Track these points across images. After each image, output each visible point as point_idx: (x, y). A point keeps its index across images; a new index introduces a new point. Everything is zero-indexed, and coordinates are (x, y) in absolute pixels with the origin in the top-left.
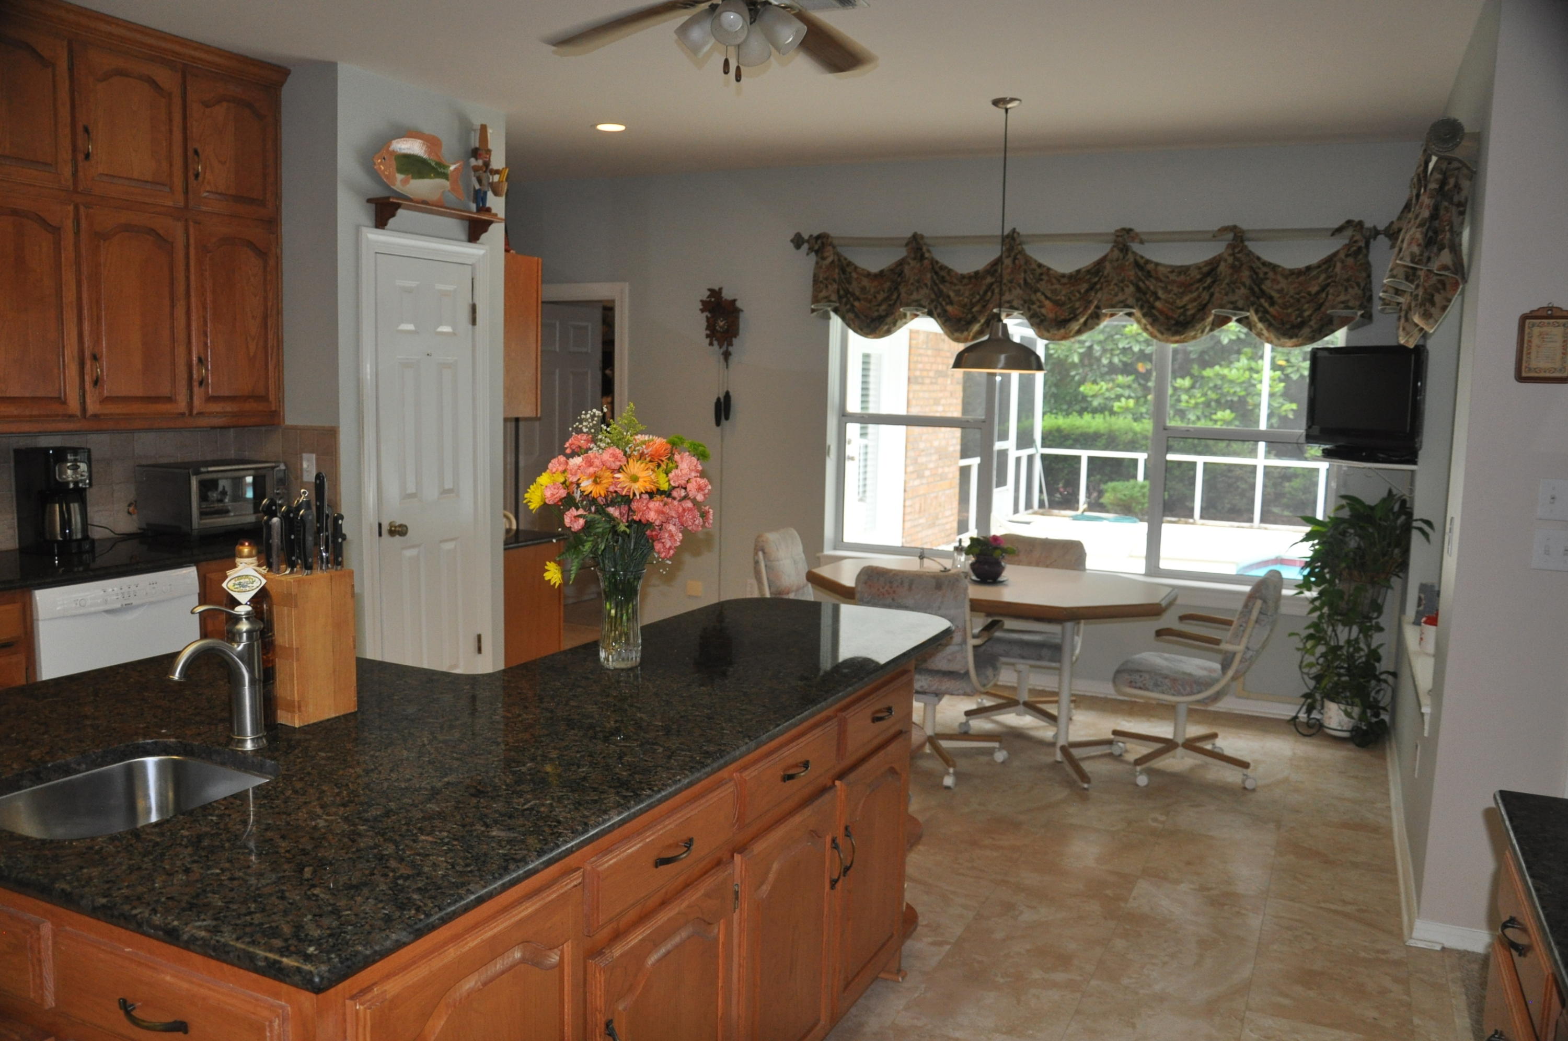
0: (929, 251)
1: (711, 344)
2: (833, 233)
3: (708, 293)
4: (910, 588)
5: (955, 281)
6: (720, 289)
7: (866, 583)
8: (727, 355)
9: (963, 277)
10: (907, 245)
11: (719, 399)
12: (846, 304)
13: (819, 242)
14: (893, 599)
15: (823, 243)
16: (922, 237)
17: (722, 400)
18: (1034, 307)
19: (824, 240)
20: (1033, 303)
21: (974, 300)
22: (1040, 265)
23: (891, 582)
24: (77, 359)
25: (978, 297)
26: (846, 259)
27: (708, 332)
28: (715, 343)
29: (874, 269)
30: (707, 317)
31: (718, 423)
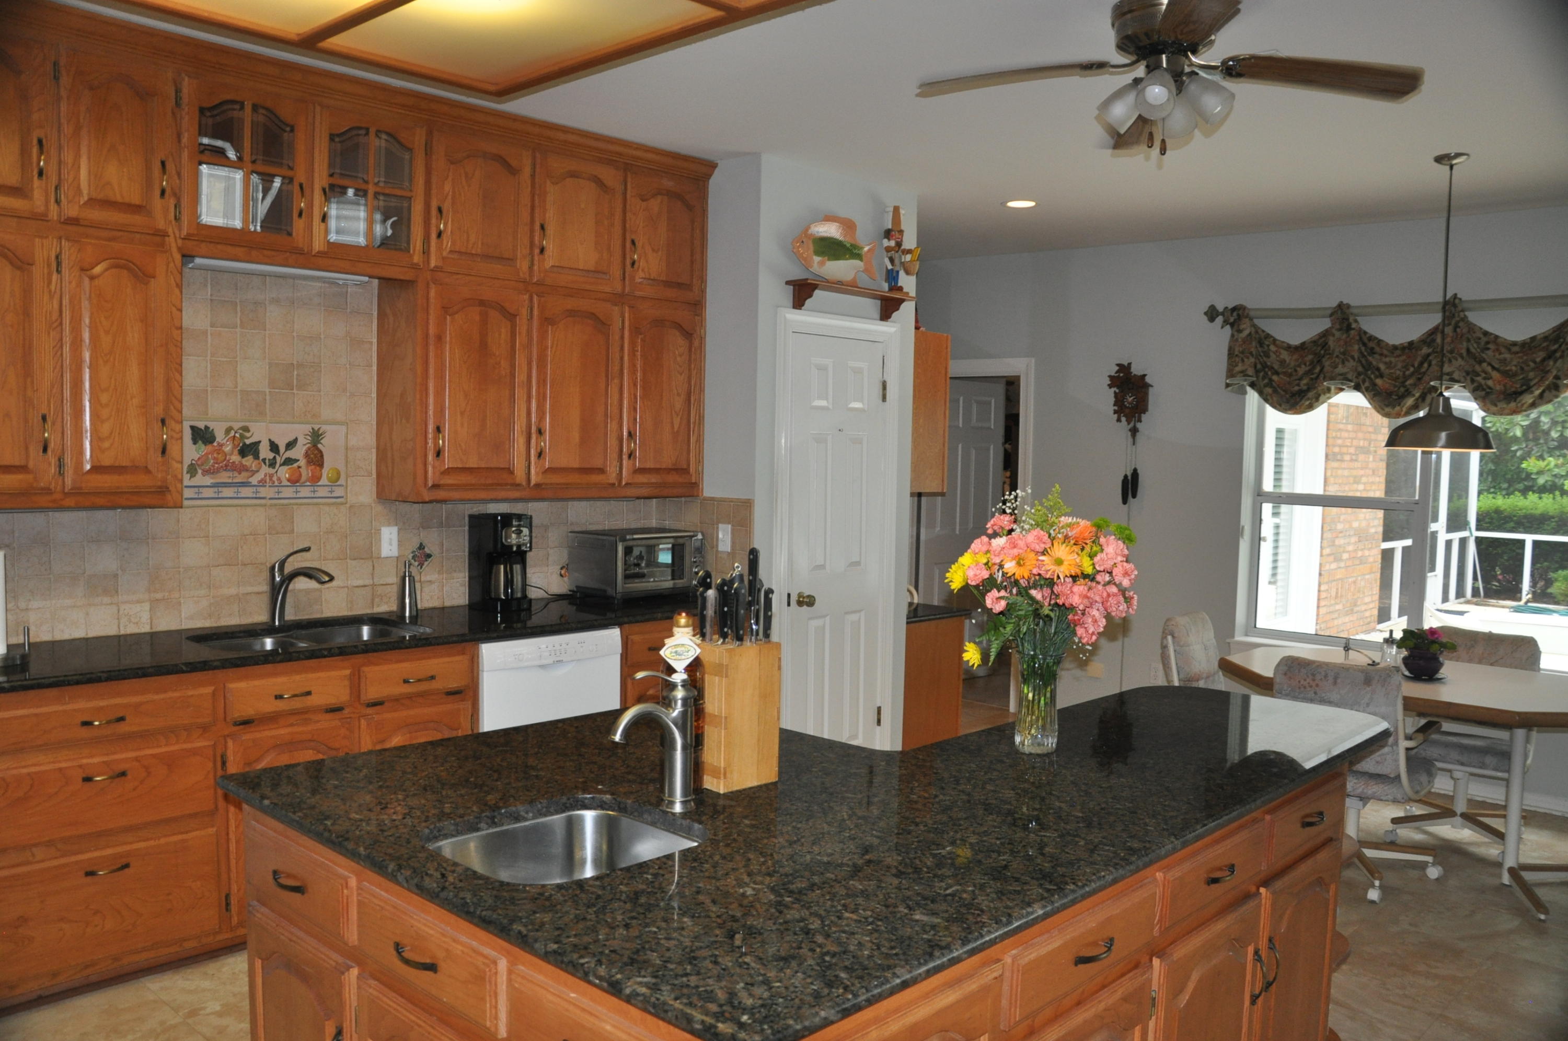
0: (1356, 321)
1: (1119, 420)
2: (1249, 305)
3: (1117, 368)
4: (1335, 683)
5: (1385, 352)
6: (1130, 364)
7: (1285, 674)
8: (1134, 431)
9: (1395, 348)
10: (1331, 315)
11: (1126, 477)
12: (1264, 378)
13: (1235, 314)
14: (1315, 693)
15: (1238, 315)
16: (1348, 306)
17: (1129, 478)
18: (1479, 379)
19: (1240, 312)
20: (1478, 375)
21: (1407, 373)
22: (1486, 333)
23: (1313, 675)
24: (524, 433)
25: (1412, 369)
26: (1263, 331)
27: (1116, 408)
28: (1123, 419)
29: (1295, 341)
30: (1115, 392)
31: (1125, 501)
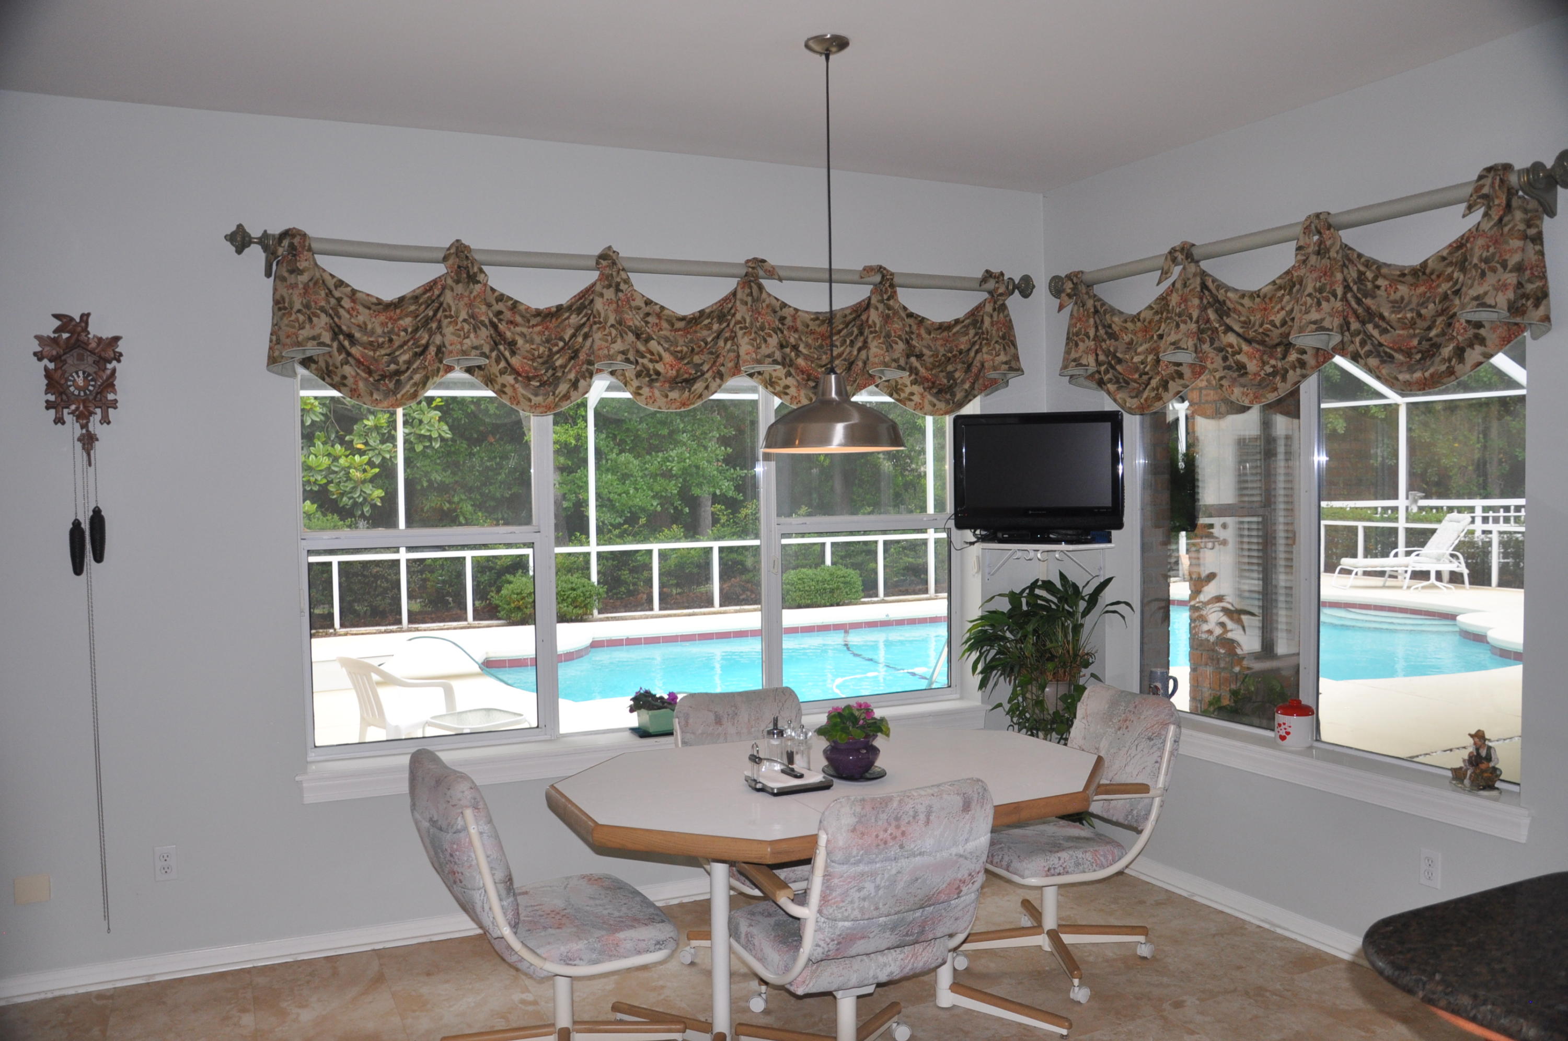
0: (481, 271)
1: (59, 420)
2: (311, 232)
3: (57, 323)
4: (928, 822)
5: (518, 319)
6: (85, 317)
7: (854, 830)
8: (88, 441)
9: (538, 313)
10: (445, 259)
11: (77, 525)
13: (286, 243)
14: (902, 847)
15: (292, 247)
16: (467, 248)
17: (86, 526)
18: (645, 361)
19: (296, 241)
20: (643, 357)
21: (555, 349)
22: (648, 302)
23: (897, 819)
25: (561, 344)
26: (332, 276)
27: (52, 398)
28: (68, 418)
29: (389, 295)
30: (46, 369)
31: (78, 568)
